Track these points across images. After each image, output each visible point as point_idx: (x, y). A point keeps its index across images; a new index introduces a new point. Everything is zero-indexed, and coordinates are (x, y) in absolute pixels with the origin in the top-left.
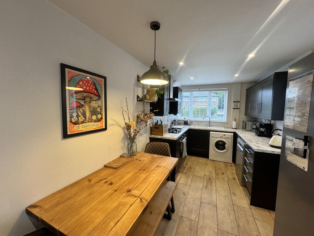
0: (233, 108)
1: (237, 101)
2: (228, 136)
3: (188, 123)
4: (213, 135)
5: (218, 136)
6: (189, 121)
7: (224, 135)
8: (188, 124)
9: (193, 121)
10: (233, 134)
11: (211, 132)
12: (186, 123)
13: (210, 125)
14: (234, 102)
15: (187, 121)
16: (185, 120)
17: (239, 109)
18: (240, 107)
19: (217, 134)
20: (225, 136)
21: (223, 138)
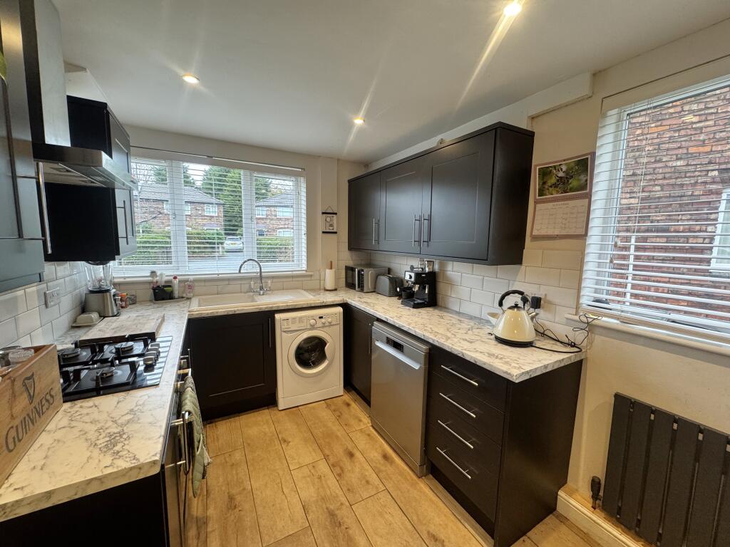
0: (323, 232)
1: (331, 212)
2: (329, 320)
3: (172, 292)
4: (285, 326)
5: (302, 326)
6: (176, 282)
7: (321, 318)
8: (176, 294)
9: (195, 281)
10: (340, 309)
11: (277, 316)
12: (162, 294)
13: (261, 288)
14: (323, 213)
15: (169, 284)
16: (155, 279)
17: (336, 233)
18: (338, 228)
19: (300, 318)
20: (323, 320)
21: (316, 328)
